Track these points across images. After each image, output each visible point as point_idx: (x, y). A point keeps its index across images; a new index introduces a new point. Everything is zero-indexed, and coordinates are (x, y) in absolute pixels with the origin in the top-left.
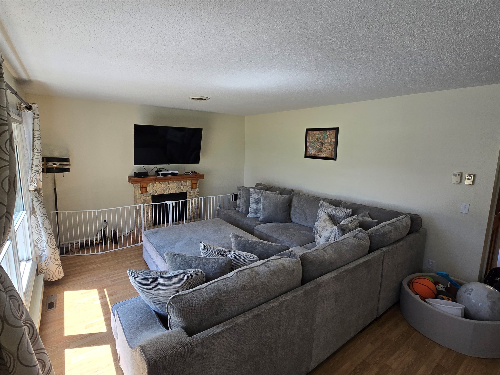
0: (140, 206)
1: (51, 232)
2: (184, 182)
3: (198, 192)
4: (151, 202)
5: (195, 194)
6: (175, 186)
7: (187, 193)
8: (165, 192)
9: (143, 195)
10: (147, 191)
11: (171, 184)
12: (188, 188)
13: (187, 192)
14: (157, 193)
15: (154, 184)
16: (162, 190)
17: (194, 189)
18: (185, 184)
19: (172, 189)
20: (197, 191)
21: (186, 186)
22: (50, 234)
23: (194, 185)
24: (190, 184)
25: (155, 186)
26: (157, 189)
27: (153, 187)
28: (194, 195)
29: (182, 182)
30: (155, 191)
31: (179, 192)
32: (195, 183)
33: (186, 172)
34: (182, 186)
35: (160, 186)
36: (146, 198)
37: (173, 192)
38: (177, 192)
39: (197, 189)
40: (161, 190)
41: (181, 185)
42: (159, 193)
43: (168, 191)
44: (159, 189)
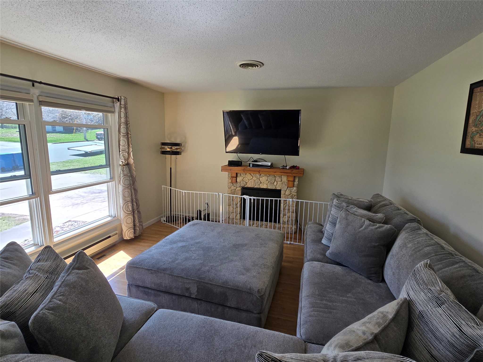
0: (220, 195)
1: (128, 200)
2: (278, 177)
3: (296, 193)
4: (240, 194)
5: (292, 194)
6: (267, 180)
7: (282, 191)
8: (256, 185)
9: (233, 185)
10: (237, 181)
11: (263, 178)
12: (284, 185)
13: (282, 189)
14: (247, 186)
15: (244, 175)
16: (253, 183)
17: (291, 187)
18: (280, 180)
19: (264, 183)
20: (295, 190)
21: (281, 182)
22: (127, 201)
23: (291, 182)
24: (286, 181)
25: (245, 177)
26: (248, 180)
27: (243, 178)
28: (290, 195)
29: (276, 177)
30: (245, 183)
31: (271, 188)
32: (291, 180)
33: (284, 165)
34: (276, 182)
35: (251, 178)
36: (235, 188)
37: (264, 186)
38: (270, 188)
39: (295, 188)
40: (251, 182)
41: (274, 180)
42: (249, 185)
43: (259, 185)
44: (250, 181)
